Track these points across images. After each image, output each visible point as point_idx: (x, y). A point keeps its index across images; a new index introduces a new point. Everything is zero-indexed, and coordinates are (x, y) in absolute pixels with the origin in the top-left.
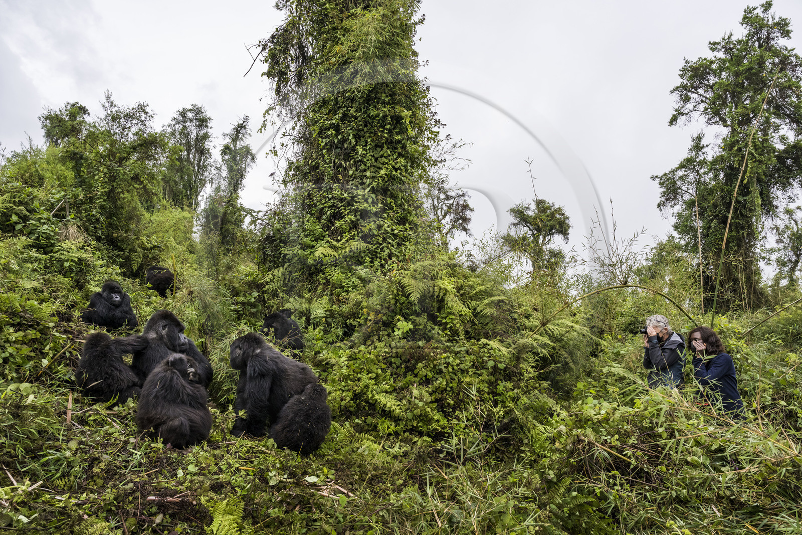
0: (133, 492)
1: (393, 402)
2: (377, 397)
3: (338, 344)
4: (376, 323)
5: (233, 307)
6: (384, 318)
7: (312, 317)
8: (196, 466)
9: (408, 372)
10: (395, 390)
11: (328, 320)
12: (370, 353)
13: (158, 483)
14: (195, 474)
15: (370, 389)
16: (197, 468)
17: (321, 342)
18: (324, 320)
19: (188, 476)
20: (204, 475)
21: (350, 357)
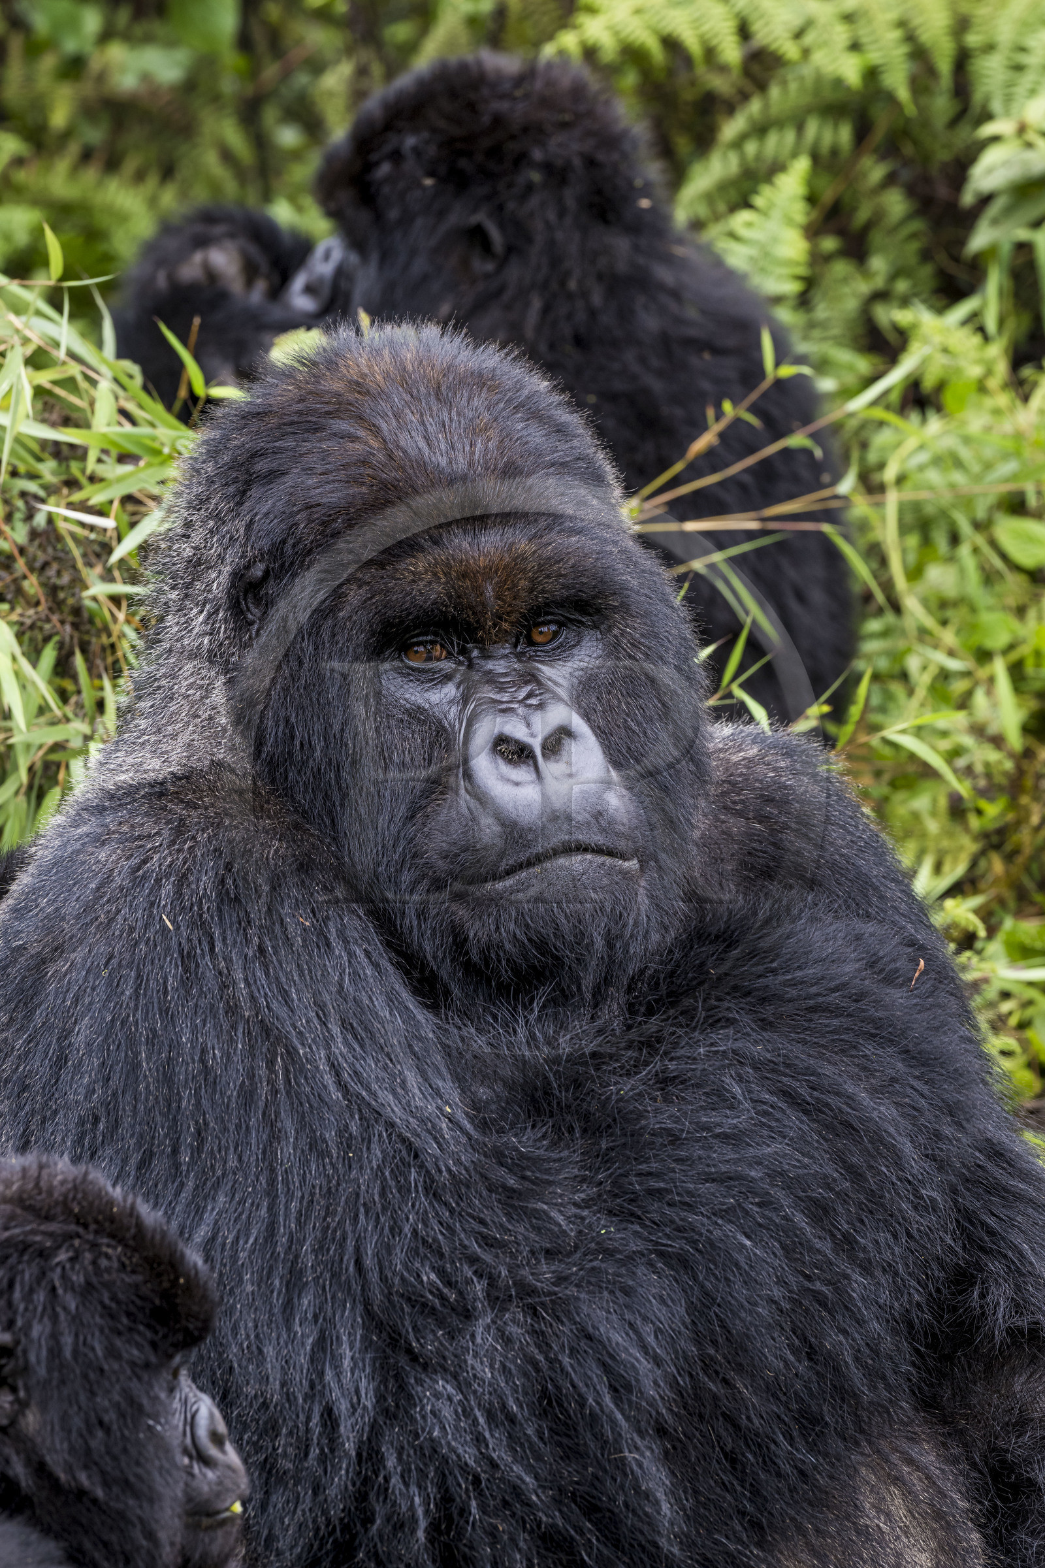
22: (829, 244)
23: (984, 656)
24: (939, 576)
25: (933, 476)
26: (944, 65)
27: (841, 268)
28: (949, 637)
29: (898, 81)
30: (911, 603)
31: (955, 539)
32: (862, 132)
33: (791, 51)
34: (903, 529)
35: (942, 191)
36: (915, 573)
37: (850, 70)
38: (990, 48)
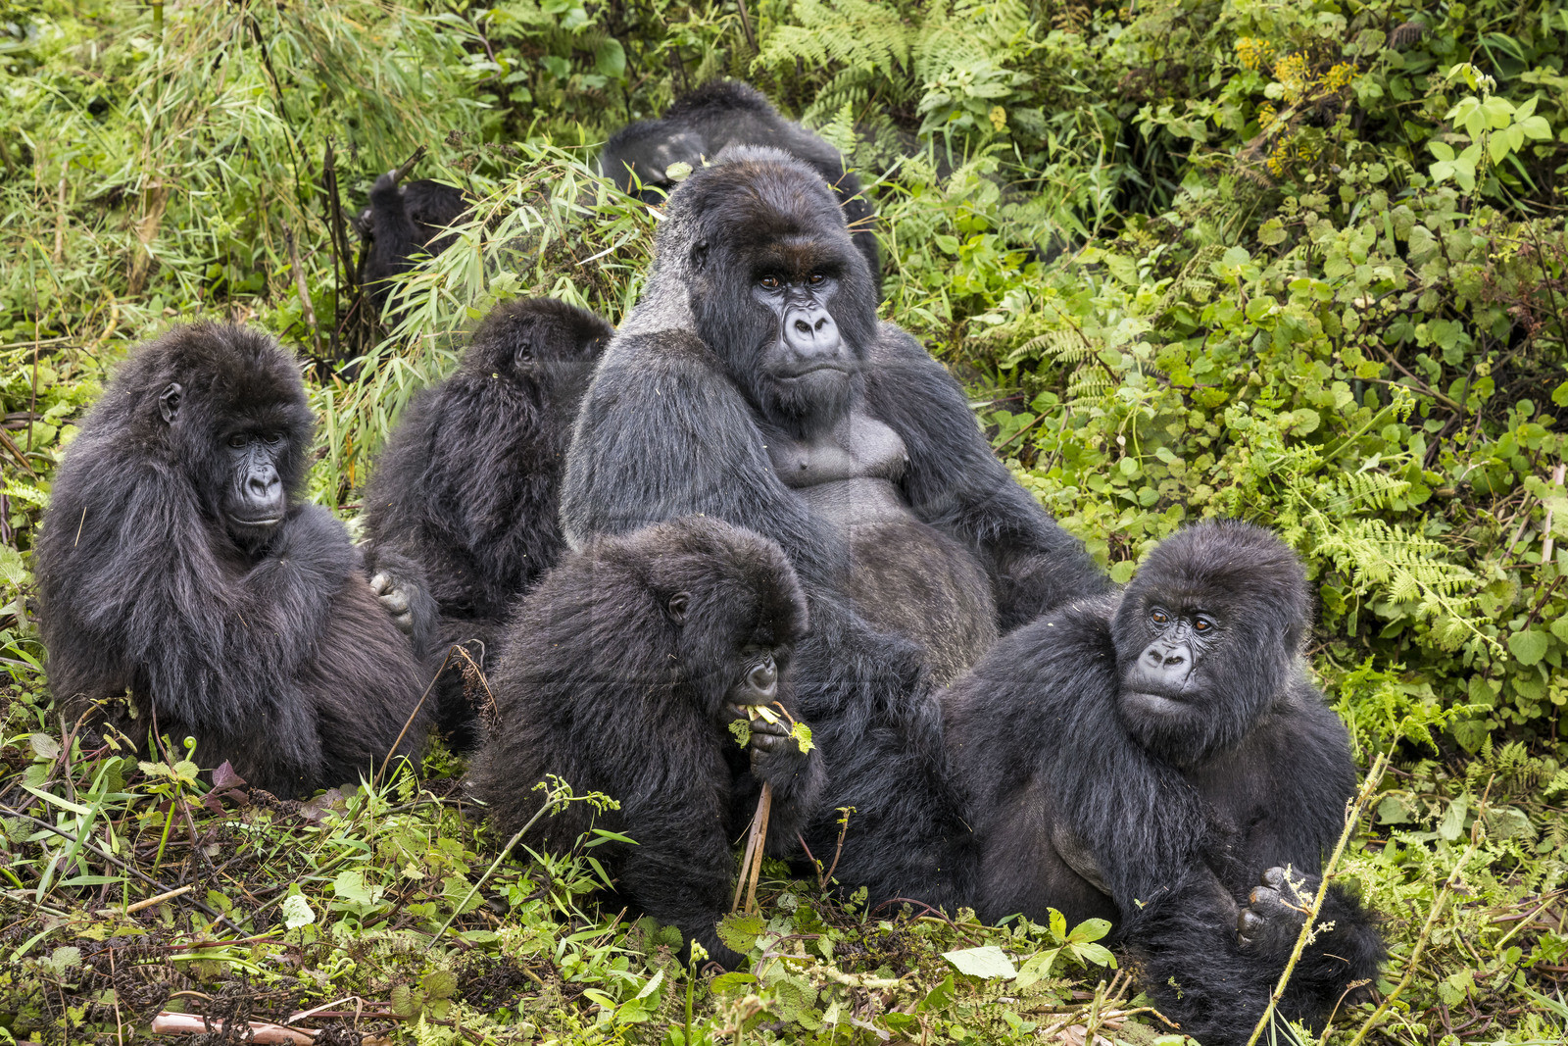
0: (82, 987)
1: (1429, 572)
2: (1328, 543)
3: (1090, 254)
4: (1318, 118)
5: (478, 66)
6: (1367, 88)
7: (927, 103)
8: (374, 878)
9: (1513, 399)
10: (1436, 502)
11: (1023, 116)
12: (1282, 297)
13: (197, 948)
14: (371, 921)
15: (1292, 496)
16: (379, 891)
17: (988, 240)
18: (998, 116)
19: (340, 929)
20: (416, 923)
21: (1164, 321)
22: (861, 136)
23: (933, 289)
24: (915, 260)
25: (909, 221)
26: (904, 65)
27: (866, 145)
28: (918, 282)
29: (887, 70)
30: (903, 270)
31: (919, 245)
32: (871, 93)
33: (846, 60)
34: (898, 243)
35: (904, 114)
36: (905, 259)
37: (869, 67)
38: (922, 57)
